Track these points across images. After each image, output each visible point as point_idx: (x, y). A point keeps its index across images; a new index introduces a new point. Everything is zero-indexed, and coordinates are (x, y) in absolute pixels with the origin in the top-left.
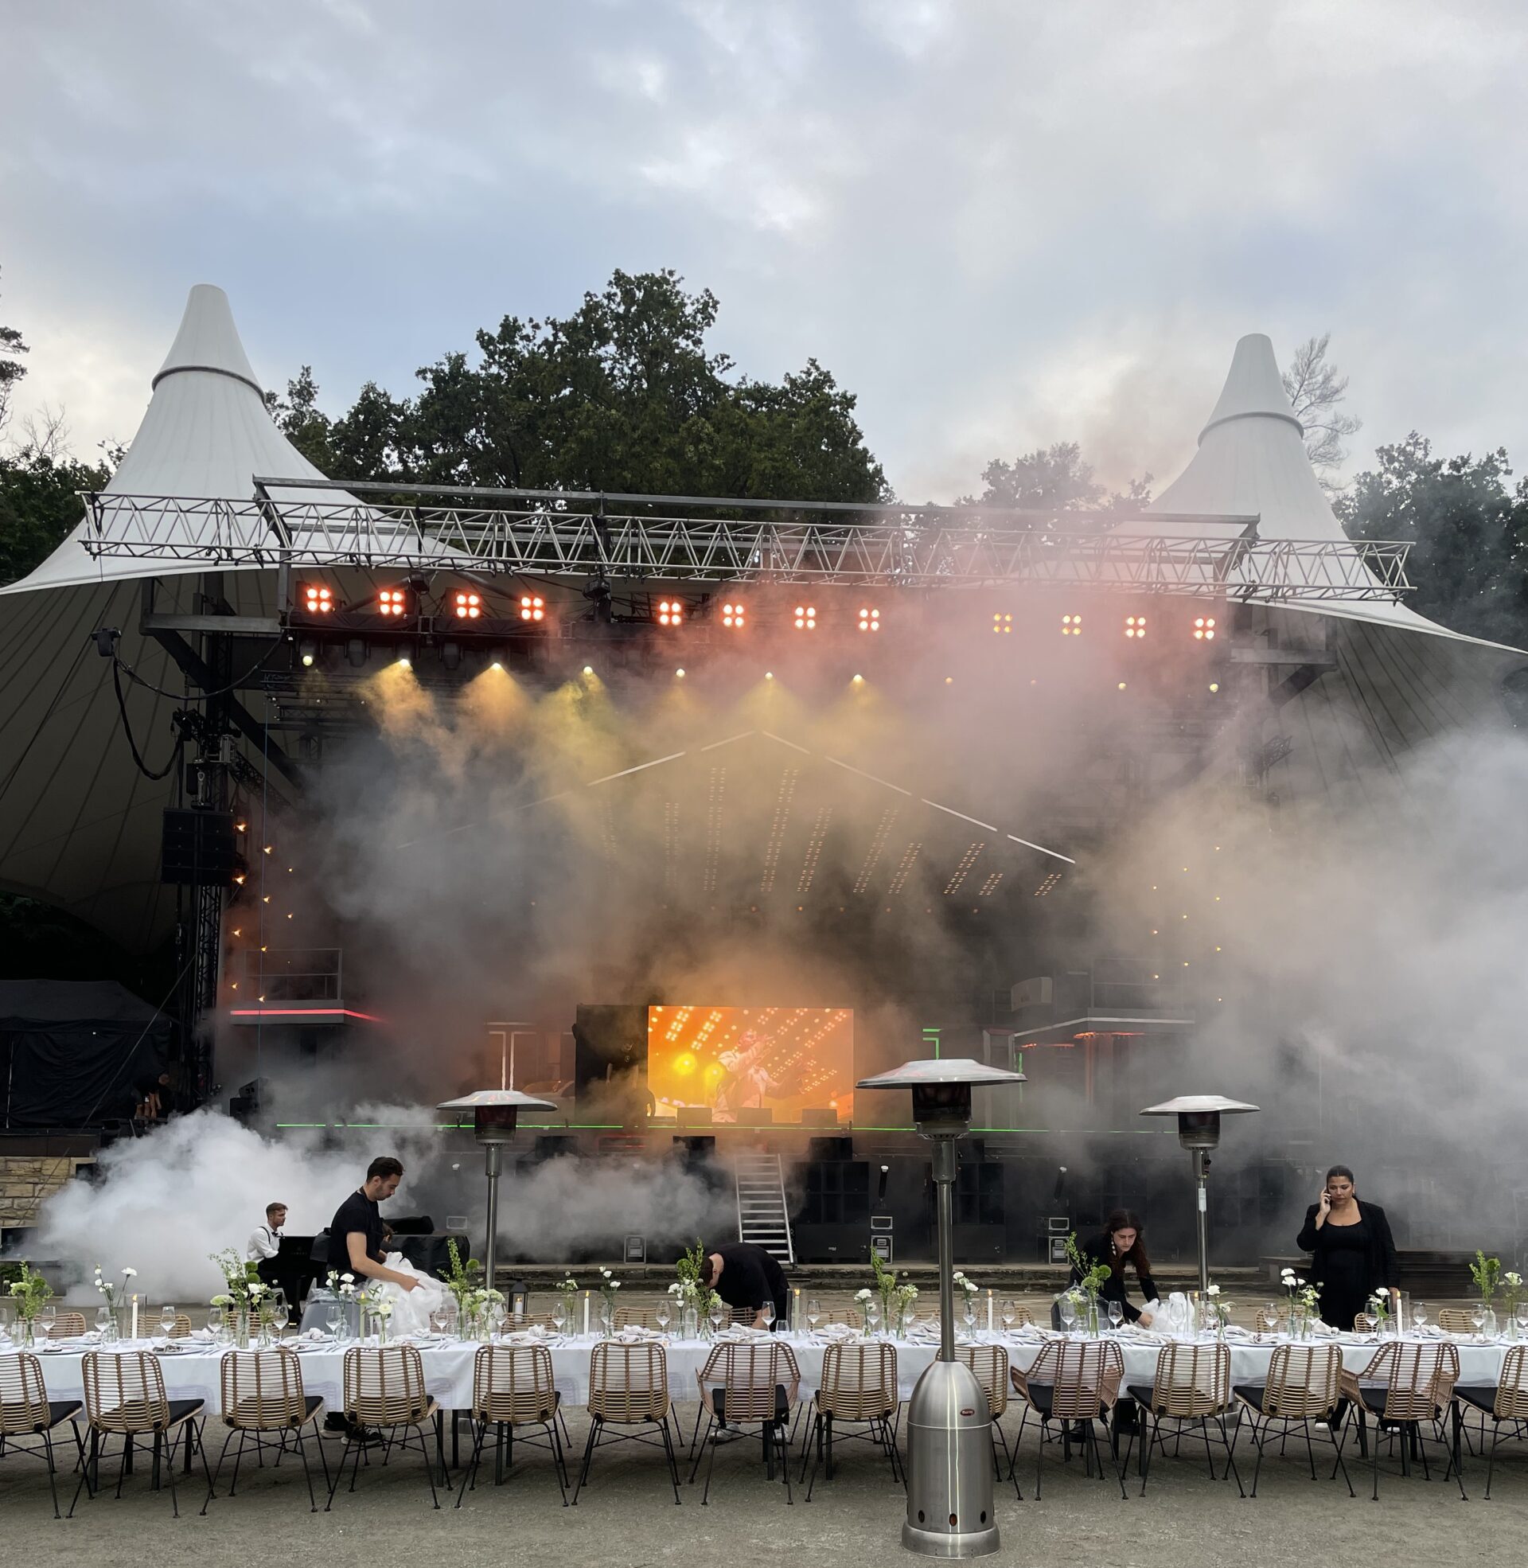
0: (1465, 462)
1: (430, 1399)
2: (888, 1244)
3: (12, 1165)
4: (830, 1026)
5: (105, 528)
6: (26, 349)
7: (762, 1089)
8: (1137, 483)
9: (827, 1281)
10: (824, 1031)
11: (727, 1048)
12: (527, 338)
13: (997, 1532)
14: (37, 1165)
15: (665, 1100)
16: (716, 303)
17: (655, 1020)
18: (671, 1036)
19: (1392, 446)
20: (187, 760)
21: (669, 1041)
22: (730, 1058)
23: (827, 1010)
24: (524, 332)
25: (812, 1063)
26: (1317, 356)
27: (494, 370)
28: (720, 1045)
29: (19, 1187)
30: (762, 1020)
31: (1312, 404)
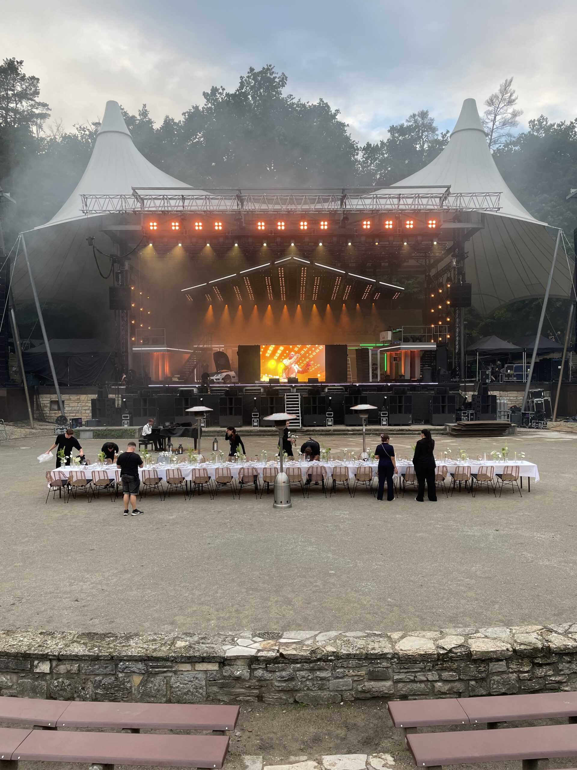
0: (563, 124)
1: (184, 478)
2: (332, 421)
3: (71, 397)
4: (318, 351)
5: (88, 205)
6: (51, 110)
7: (296, 371)
8: (443, 134)
9: (311, 433)
10: (316, 352)
11: (285, 358)
12: (220, 94)
13: (291, 505)
14: (78, 397)
15: (266, 375)
16: (286, 78)
17: (262, 350)
18: (267, 355)
19: (535, 120)
20: (115, 271)
21: (267, 357)
22: (286, 362)
23: (317, 346)
24: (220, 91)
25: (312, 362)
26: (508, 86)
27: (210, 105)
28: (283, 357)
29: (74, 404)
30: (296, 349)
31: (505, 105)
